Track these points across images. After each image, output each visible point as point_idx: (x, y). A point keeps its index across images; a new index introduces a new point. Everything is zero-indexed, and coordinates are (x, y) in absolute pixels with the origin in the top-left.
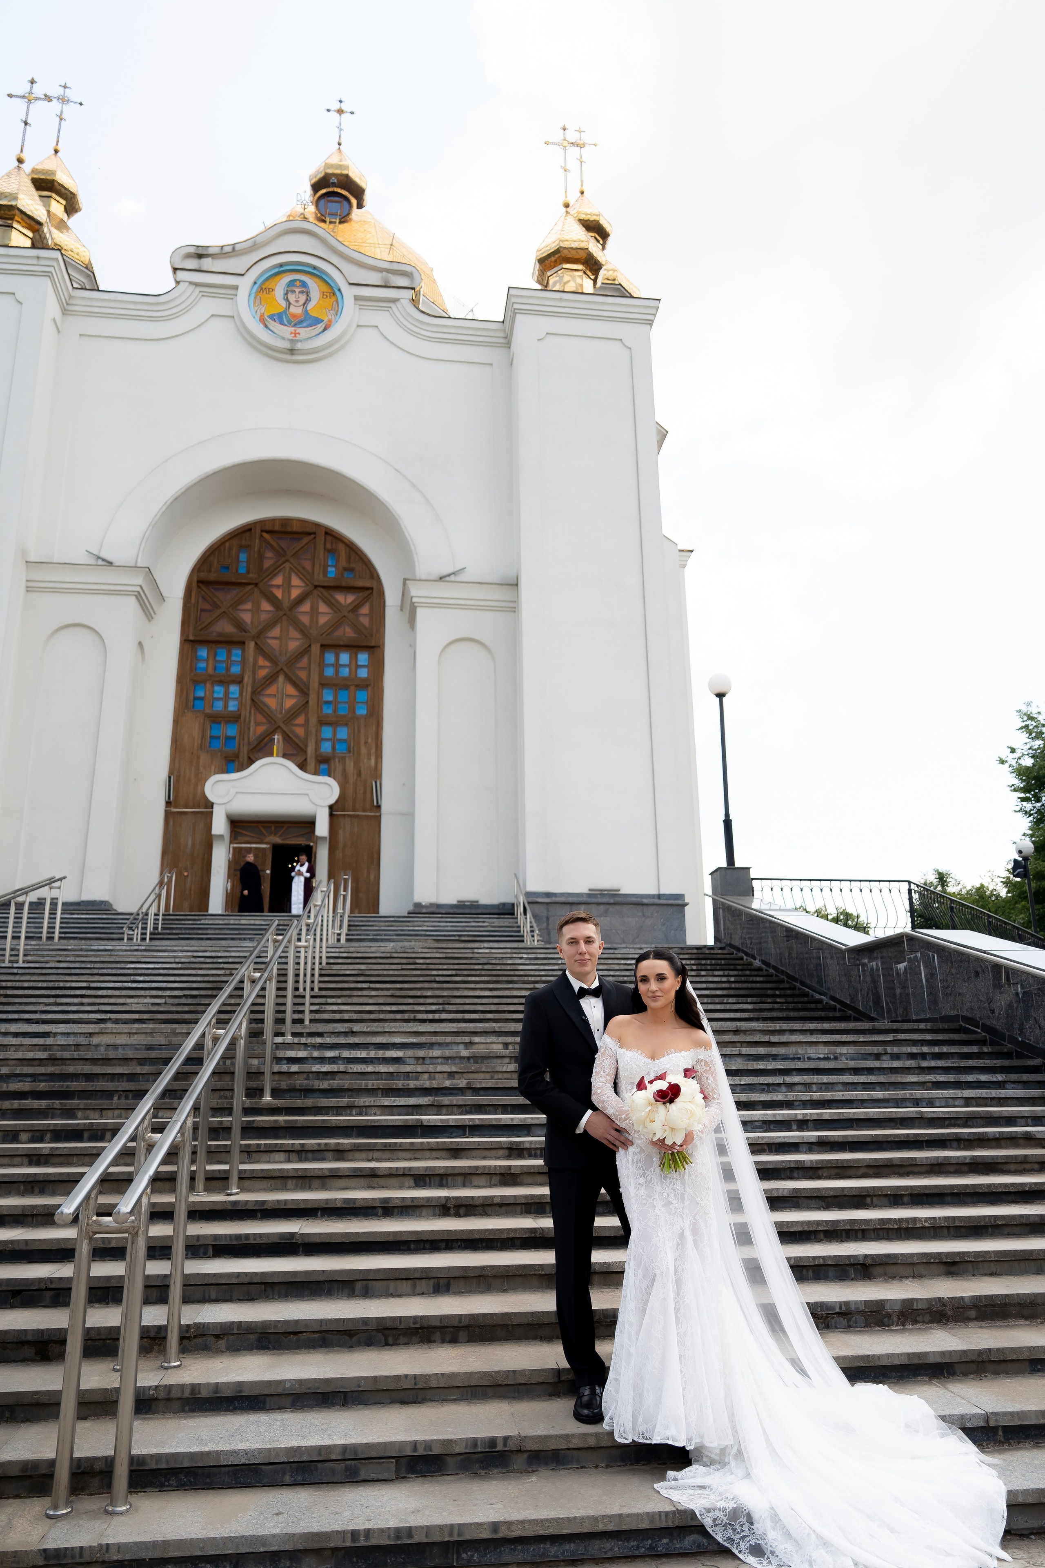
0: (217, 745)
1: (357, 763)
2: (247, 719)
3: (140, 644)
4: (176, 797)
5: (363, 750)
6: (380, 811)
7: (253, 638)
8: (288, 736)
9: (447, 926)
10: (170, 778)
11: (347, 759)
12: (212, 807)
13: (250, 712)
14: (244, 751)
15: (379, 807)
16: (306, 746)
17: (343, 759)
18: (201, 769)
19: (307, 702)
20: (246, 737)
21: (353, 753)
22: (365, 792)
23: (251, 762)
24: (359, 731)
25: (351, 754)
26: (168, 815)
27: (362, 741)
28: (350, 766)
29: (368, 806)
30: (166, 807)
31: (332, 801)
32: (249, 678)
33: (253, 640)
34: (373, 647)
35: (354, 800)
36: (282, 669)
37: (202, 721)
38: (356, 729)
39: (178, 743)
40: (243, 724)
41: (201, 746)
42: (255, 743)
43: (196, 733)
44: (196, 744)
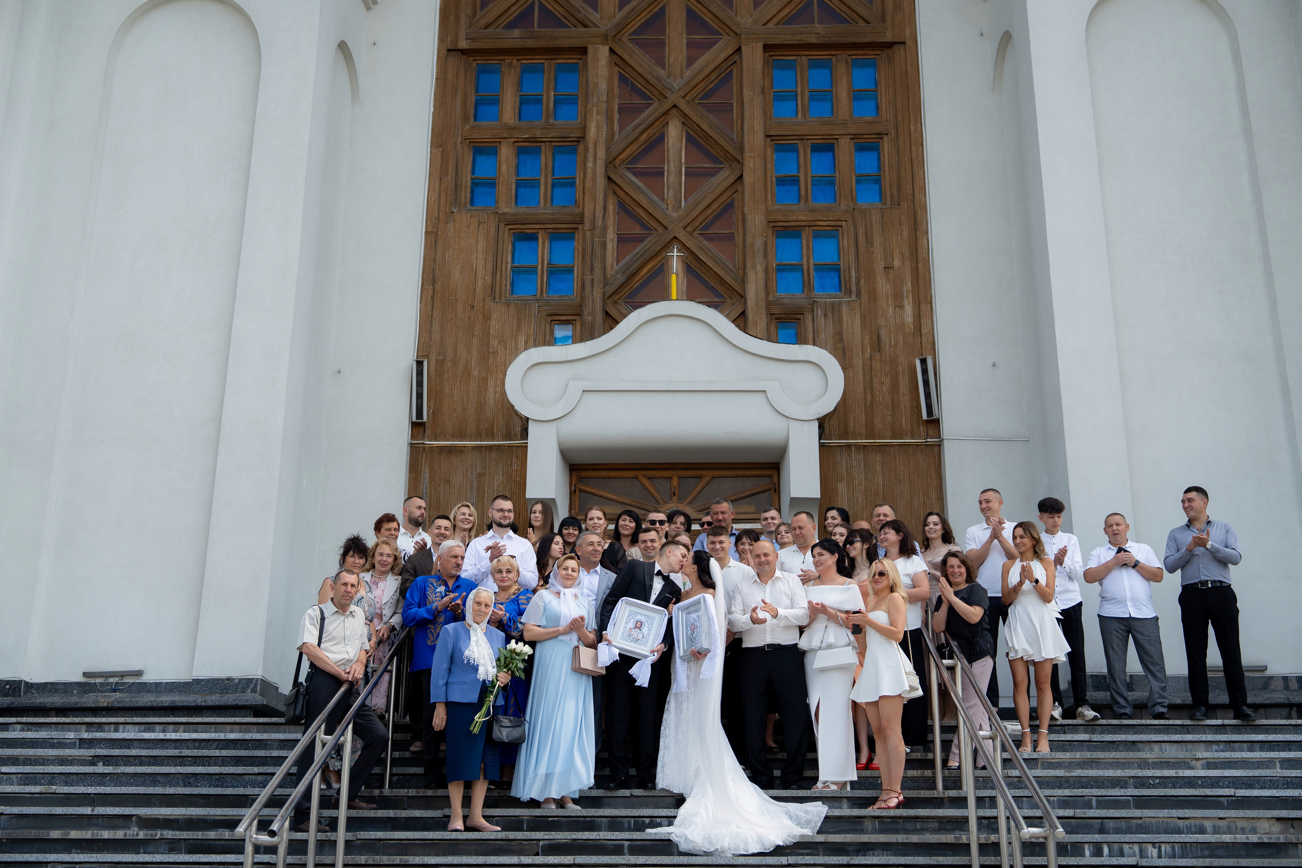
0: (528, 289)
1: (868, 318)
2: (599, 223)
3: (343, 47)
4: (434, 414)
5: (883, 286)
6: (938, 434)
7: (605, 38)
8: (698, 259)
9: (1268, 764)
10: (419, 364)
11: (845, 310)
12: (525, 433)
13: (605, 208)
14: (596, 297)
15: (934, 423)
16: (743, 281)
17: (835, 308)
18: (494, 342)
19: (741, 177)
20: (597, 265)
21: (859, 294)
22: (894, 388)
23: (611, 321)
24: (869, 241)
25: (854, 297)
26: (416, 454)
27: (880, 266)
28: (852, 324)
29: (905, 422)
30: (413, 437)
31: (828, 404)
32: (598, 130)
33: (604, 44)
34: (889, 45)
35: (870, 409)
36: (675, 106)
37: (493, 231)
38: (861, 237)
39: (438, 286)
40: (588, 234)
41: (492, 292)
42: (621, 279)
43: (481, 263)
44: (480, 283)
